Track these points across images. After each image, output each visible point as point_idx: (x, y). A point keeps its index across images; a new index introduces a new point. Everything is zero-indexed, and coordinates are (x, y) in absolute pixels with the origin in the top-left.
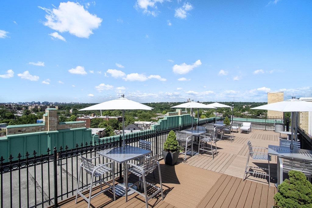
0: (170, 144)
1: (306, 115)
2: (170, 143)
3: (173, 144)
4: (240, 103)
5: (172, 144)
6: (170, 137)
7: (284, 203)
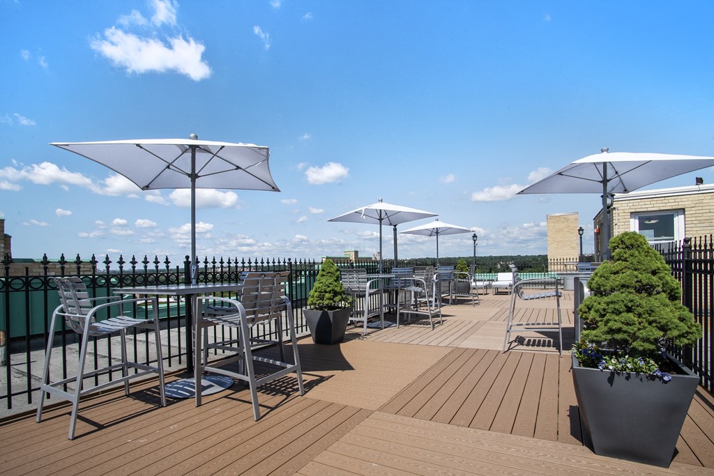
0: (326, 292)
1: (626, 223)
2: (324, 287)
3: (333, 290)
4: (491, 258)
5: (328, 289)
6: (325, 273)
7: (604, 306)
